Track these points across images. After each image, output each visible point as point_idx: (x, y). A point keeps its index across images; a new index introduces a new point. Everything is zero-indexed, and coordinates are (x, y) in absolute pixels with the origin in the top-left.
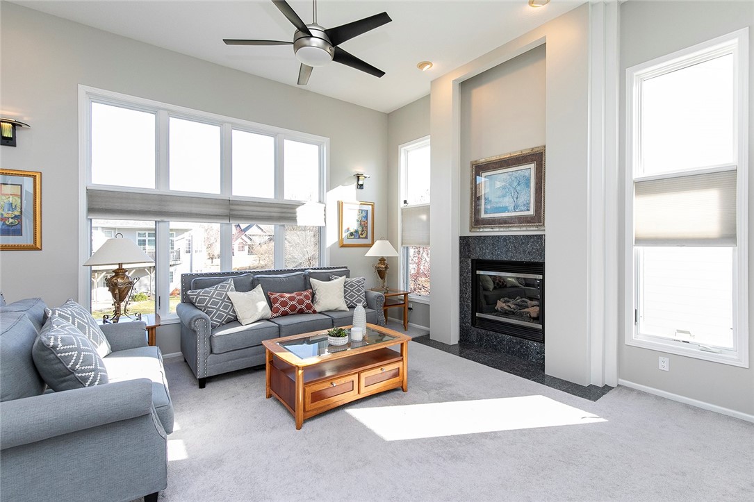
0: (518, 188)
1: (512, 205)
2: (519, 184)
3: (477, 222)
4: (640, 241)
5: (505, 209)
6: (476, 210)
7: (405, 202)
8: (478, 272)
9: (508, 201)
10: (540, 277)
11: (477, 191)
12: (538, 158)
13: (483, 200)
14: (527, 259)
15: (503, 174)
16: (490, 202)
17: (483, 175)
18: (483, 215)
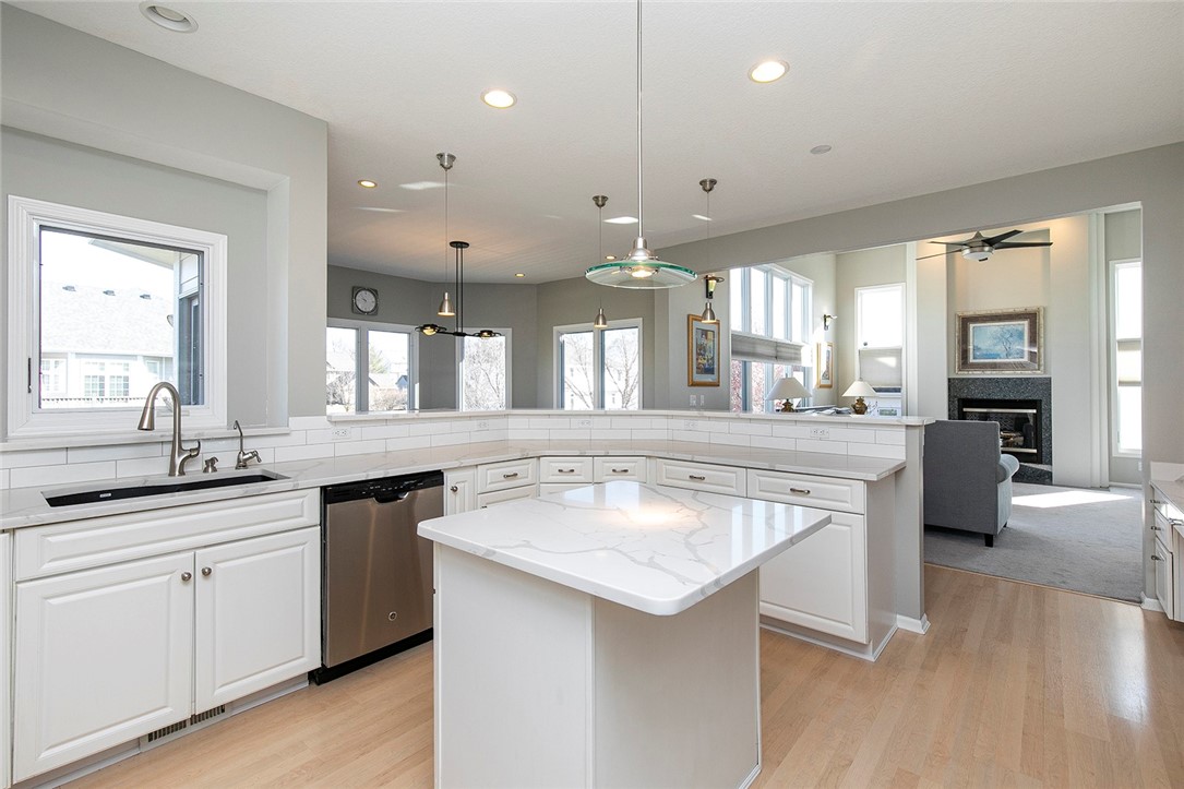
0: (1011, 339)
1: (1005, 354)
2: (1011, 336)
3: (964, 362)
4: (1122, 383)
5: (997, 356)
6: (964, 354)
7: (865, 344)
8: (965, 410)
9: (999, 348)
10: (1035, 411)
11: (964, 339)
12: (1032, 317)
13: (971, 347)
14: (1022, 398)
15: (995, 327)
16: (979, 349)
17: (971, 326)
18: (971, 360)
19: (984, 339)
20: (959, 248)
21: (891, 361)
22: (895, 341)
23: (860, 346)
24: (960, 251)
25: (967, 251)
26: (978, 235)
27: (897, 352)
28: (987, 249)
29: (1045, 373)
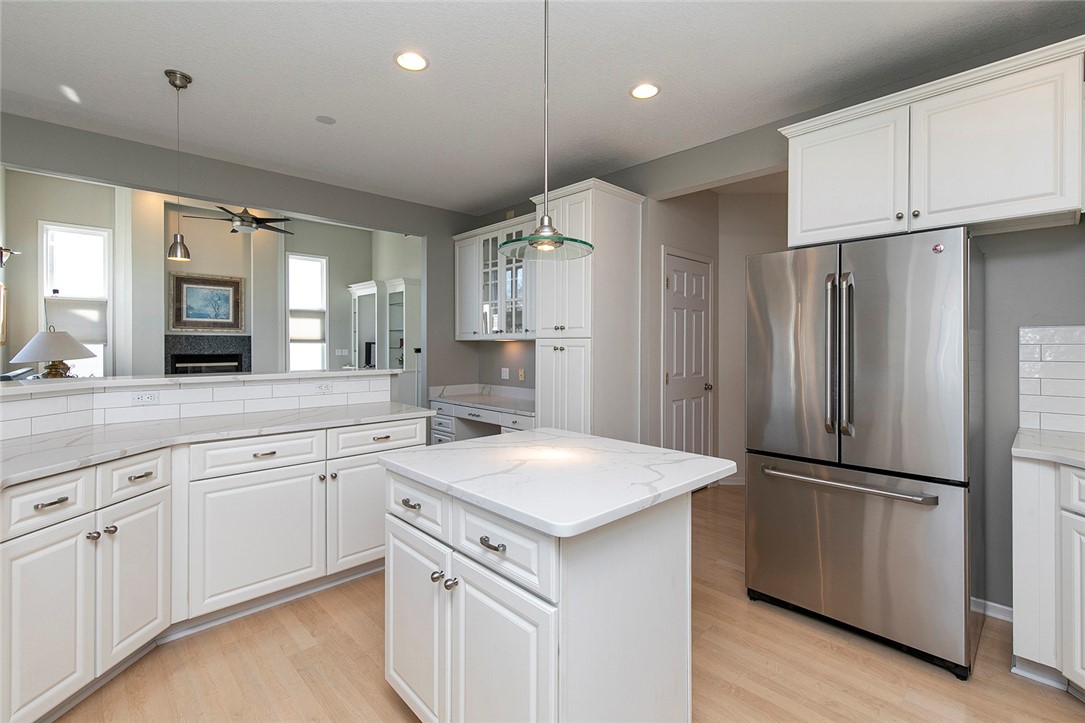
0: (219, 302)
1: (214, 314)
2: (219, 300)
3: (178, 319)
5: (208, 316)
6: (178, 312)
7: (55, 292)
8: (177, 365)
9: (210, 310)
10: (236, 364)
11: (178, 298)
12: (236, 285)
13: (185, 306)
14: (227, 353)
15: (205, 290)
16: (191, 308)
17: (185, 286)
18: (185, 318)
19: (197, 299)
20: (230, 216)
21: (93, 315)
22: (99, 292)
23: (48, 293)
24: (231, 220)
25: (238, 223)
26: (246, 212)
27: (101, 305)
28: (254, 225)
29: (245, 332)
